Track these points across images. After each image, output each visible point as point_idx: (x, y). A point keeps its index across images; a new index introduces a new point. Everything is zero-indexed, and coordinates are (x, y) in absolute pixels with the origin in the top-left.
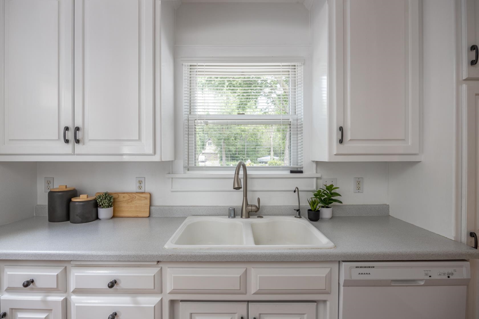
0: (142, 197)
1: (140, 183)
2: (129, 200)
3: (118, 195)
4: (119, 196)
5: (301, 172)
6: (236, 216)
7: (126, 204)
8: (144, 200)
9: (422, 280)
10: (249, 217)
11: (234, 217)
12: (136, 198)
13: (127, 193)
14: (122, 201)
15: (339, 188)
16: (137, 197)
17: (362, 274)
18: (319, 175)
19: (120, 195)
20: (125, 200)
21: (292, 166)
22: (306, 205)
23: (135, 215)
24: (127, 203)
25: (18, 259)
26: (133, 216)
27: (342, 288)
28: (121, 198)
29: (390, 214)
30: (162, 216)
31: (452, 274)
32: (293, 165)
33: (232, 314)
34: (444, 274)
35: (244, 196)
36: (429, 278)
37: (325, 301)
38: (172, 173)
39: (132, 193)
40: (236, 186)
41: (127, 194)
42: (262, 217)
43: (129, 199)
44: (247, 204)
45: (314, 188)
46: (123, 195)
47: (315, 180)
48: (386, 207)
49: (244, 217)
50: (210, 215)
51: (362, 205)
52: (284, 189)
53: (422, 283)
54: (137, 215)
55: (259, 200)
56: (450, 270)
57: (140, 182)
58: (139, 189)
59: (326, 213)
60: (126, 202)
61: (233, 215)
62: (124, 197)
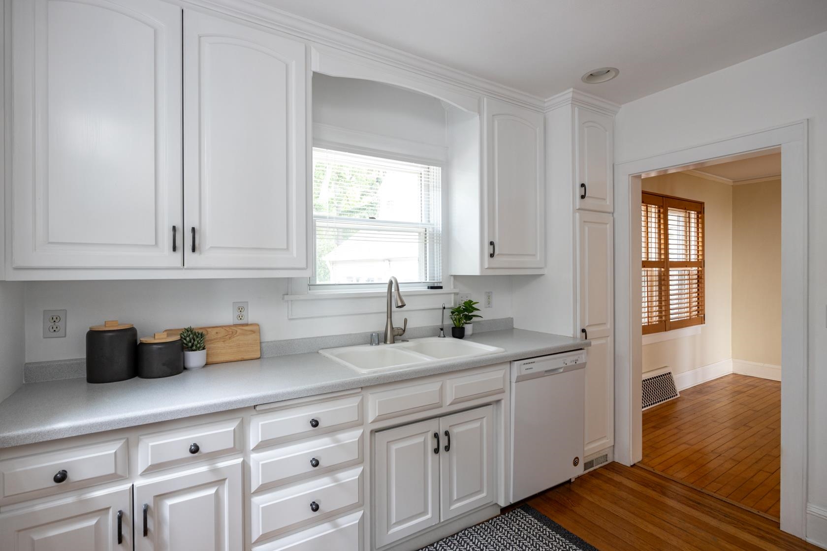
0: (246, 330)
1: (240, 310)
2: (227, 337)
3: (206, 330)
4: (207, 332)
5: (441, 288)
6: (380, 343)
7: (222, 343)
8: (250, 334)
9: (561, 368)
10: (394, 343)
11: (378, 344)
12: (238, 333)
13: (222, 327)
14: (215, 339)
15: (478, 303)
16: (239, 331)
17: (527, 369)
18: (456, 291)
19: (209, 330)
20: (219, 337)
21: (428, 281)
22: (449, 323)
23: (239, 357)
24: (224, 342)
25: (176, 418)
26: (235, 360)
27: (514, 385)
28: (212, 334)
29: (514, 327)
30: (279, 355)
31: (577, 360)
32: (430, 280)
33: (425, 434)
34: (573, 361)
35: (388, 318)
36: (566, 365)
37: (498, 402)
38: (292, 294)
39: (229, 326)
40: (400, 304)
41: (221, 329)
42: (408, 341)
43: (226, 334)
44: (392, 328)
45: (452, 305)
46: (215, 331)
47: (453, 296)
48: (511, 320)
49: (388, 342)
50: (343, 346)
51: (492, 320)
52: (423, 308)
53: (561, 370)
54: (242, 356)
55: (406, 321)
56: (576, 358)
57: (240, 308)
58: (239, 319)
59: (469, 329)
60: (222, 340)
61: (377, 342)
62: (217, 333)
